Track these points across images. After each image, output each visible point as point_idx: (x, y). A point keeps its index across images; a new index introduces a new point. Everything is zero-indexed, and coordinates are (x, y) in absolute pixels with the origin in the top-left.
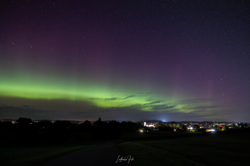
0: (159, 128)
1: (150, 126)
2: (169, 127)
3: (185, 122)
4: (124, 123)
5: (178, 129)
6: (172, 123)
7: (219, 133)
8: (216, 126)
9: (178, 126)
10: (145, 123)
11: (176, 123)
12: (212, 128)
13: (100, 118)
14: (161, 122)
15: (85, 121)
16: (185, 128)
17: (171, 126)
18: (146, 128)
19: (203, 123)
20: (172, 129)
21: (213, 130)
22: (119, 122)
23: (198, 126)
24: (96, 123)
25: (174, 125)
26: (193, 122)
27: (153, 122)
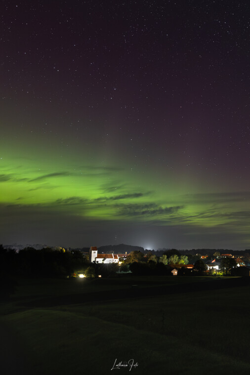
0: (133, 266)
1: (107, 261)
3: (203, 252)
4: (29, 253)
5: (182, 270)
6: (170, 253)
9: (184, 261)
10: (94, 254)
11: (180, 254)
14: (139, 251)
16: (200, 266)
17: (165, 261)
18: (97, 268)
22: (13, 251)
23: (233, 262)
25: (174, 259)
26: (222, 252)
27: (117, 250)
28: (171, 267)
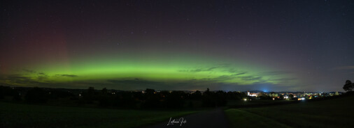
0: (261, 97)
1: (253, 95)
2: (269, 97)
3: (283, 93)
4: (230, 93)
5: (276, 98)
6: (272, 93)
7: (307, 100)
8: (306, 96)
9: (276, 95)
10: (249, 94)
11: (275, 93)
12: (303, 97)
13: (208, 89)
14: (262, 92)
15: (196, 91)
16: (282, 97)
17: (270, 95)
18: (250, 97)
19: (296, 93)
20: (271, 98)
21: (303, 99)
23: (293, 96)
24: (206, 92)
25: (273, 95)
26: (289, 92)
27: (255, 92)
28: (272, 97)
